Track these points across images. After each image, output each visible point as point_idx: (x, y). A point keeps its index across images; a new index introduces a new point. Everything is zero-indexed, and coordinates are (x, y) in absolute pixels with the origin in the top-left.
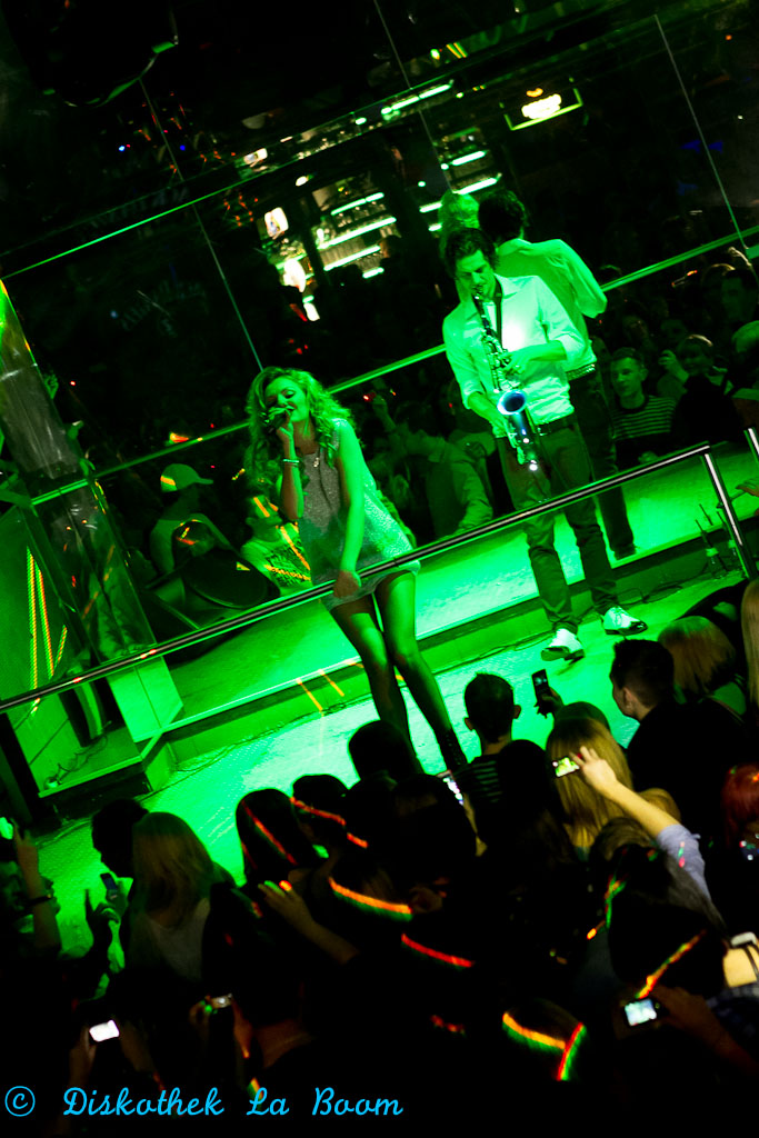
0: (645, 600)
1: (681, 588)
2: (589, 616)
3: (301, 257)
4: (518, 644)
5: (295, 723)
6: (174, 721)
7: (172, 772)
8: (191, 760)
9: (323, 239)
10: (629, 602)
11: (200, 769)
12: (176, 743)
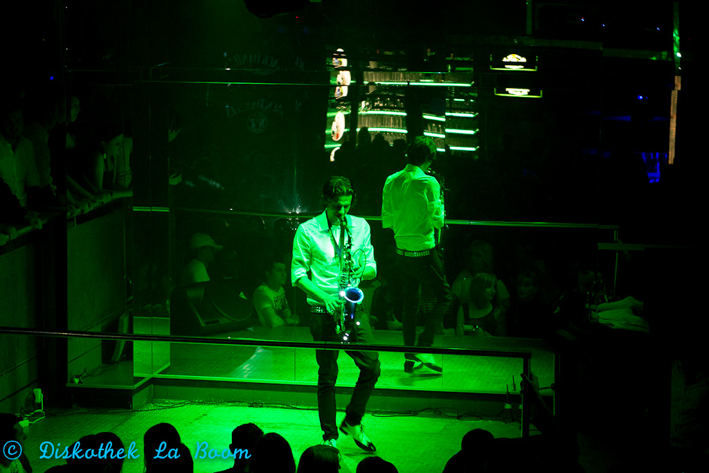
0: (459, 418)
1: (482, 419)
2: (423, 413)
3: (347, 113)
4: (376, 412)
5: (230, 404)
6: (160, 373)
7: (148, 403)
8: (162, 400)
9: (364, 109)
10: (449, 414)
11: (165, 408)
12: (158, 386)
